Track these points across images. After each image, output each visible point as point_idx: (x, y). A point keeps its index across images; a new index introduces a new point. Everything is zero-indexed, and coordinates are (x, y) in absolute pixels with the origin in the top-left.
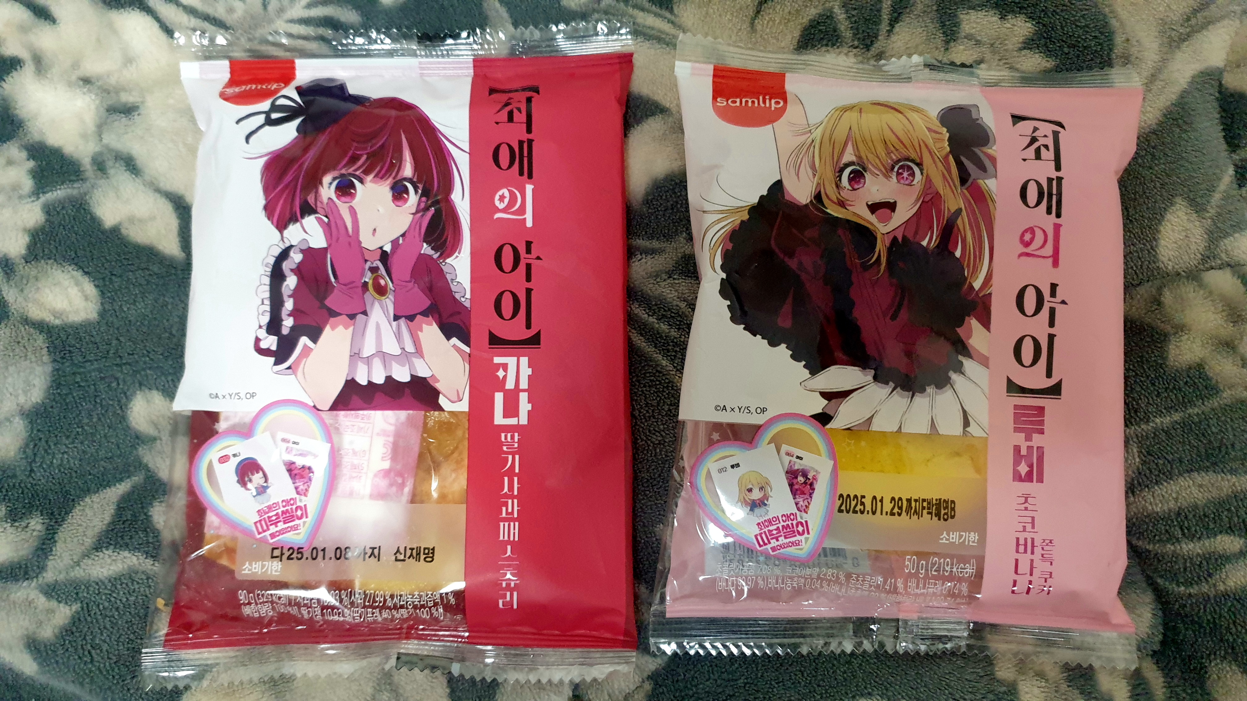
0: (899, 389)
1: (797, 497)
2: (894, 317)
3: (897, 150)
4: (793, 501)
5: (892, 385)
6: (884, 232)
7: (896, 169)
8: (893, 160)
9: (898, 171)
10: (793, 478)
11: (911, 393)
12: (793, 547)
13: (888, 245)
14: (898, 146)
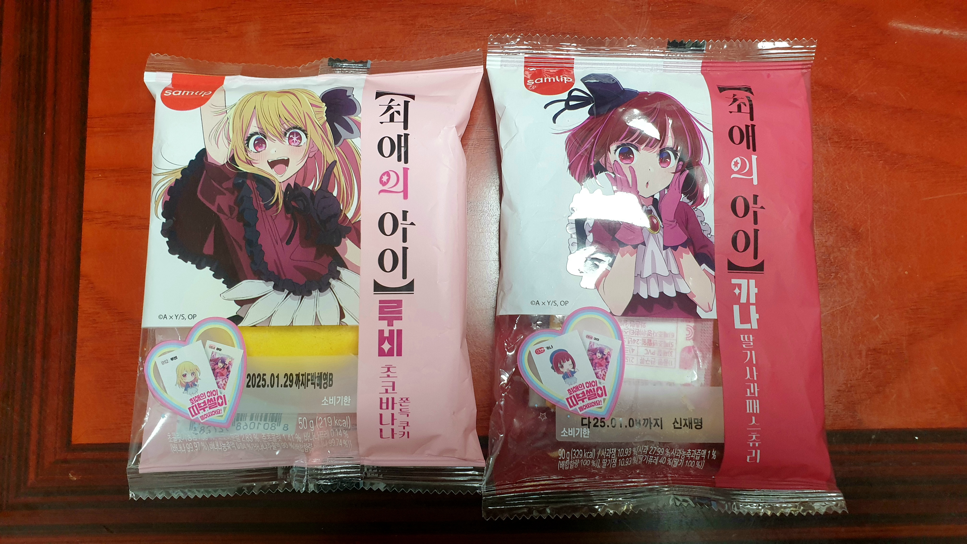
0: (292, 294)
1: (218, 378)
2: (288, 243)
3: (288, 122)
4: (215, 381)
5: (286, 291)
6: (281, 181)
7: (288, 135)
8: (285, 129)
9: (289, 136)
10: (215, 365)
11: (301, 297)
12: (216, 415)
13: (284, 190)
14: (289, 118)
